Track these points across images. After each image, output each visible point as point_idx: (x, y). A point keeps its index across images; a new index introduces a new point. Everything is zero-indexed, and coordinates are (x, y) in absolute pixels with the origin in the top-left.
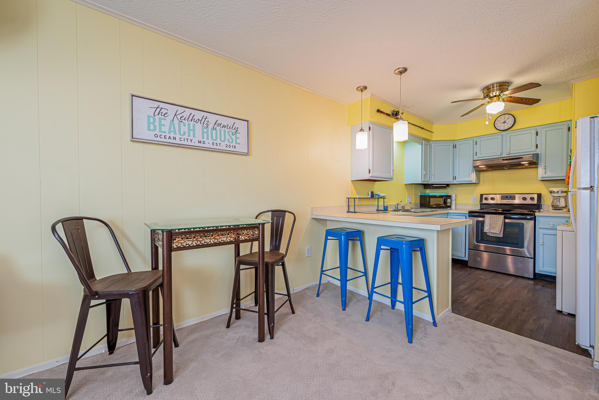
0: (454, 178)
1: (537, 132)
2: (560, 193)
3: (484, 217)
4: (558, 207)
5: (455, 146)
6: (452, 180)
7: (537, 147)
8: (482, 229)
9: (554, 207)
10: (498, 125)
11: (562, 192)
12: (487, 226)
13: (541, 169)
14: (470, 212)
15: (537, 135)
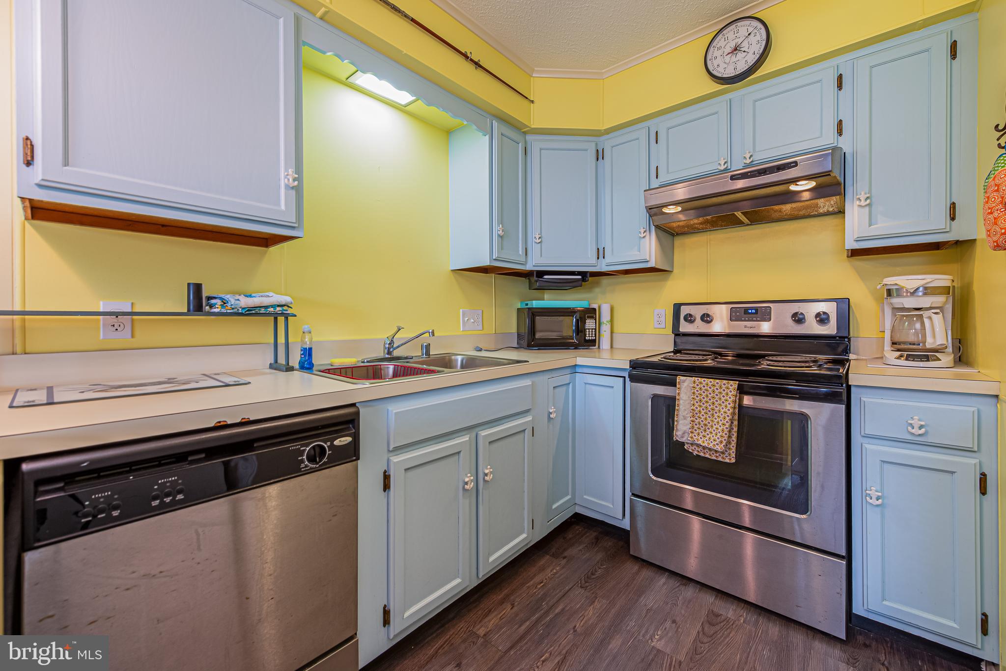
0: (600, 253)
1: (840, 77)
2: (921, 294)
3: (673, 384)
4: (914, 347)
5: (599, 155)
6: (593, 260)
7: (840, 132)
8: (670, 429)
9: (902, 346)
10: (716, 63)
11: (928, 291)
12: (685, 418)
13: (856, 208)
14: (634, 365)
15: (840, 86)
